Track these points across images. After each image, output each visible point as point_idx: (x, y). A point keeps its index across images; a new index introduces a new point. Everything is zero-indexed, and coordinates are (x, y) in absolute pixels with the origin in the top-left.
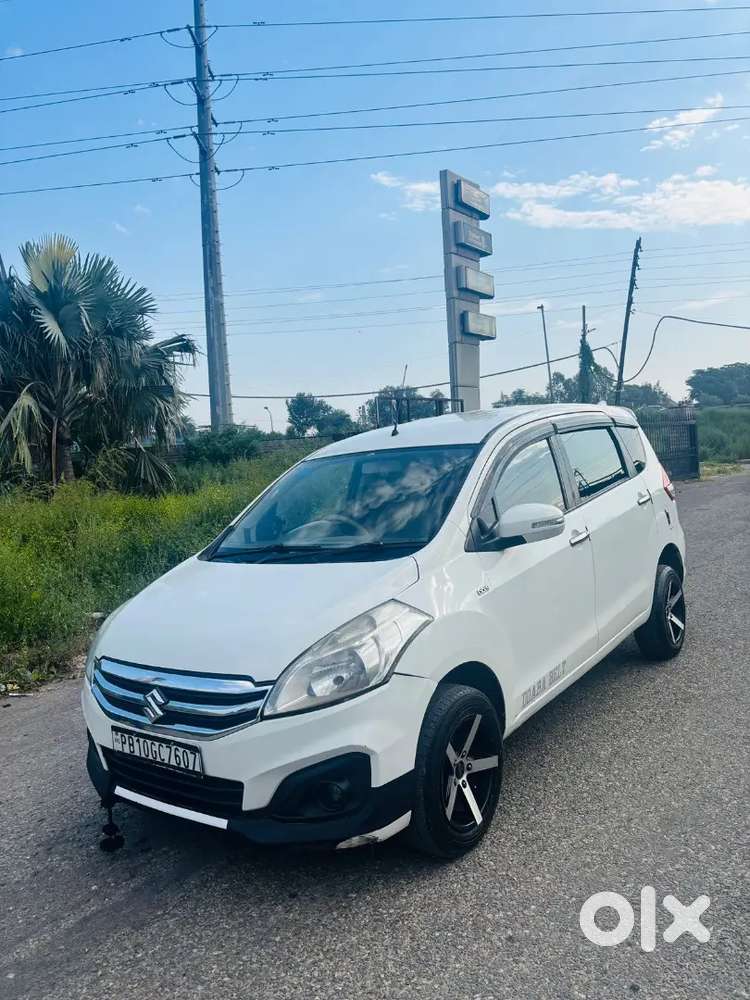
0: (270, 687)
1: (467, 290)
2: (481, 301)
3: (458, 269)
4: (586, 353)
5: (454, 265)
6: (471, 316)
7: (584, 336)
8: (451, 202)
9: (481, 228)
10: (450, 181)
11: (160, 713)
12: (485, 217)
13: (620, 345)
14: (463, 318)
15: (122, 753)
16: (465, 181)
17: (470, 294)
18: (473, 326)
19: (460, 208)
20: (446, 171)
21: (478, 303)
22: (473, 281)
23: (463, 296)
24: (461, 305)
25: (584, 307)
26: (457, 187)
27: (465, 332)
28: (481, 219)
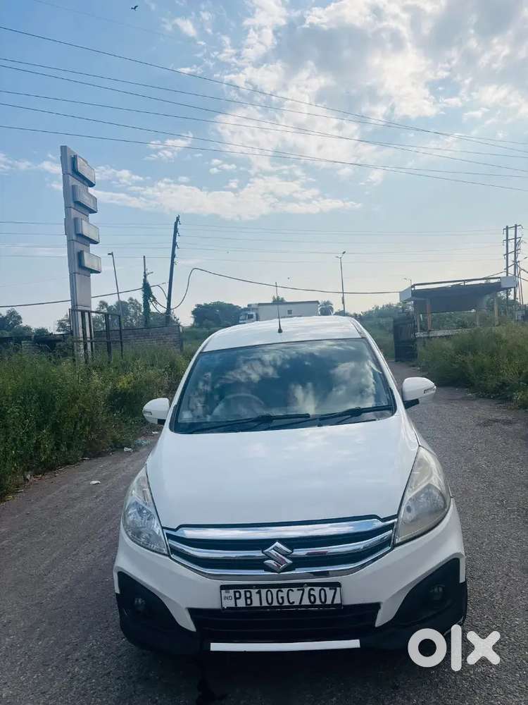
0: (396, 520)
1: (82, 236)
2: (91, 245)
3: (76, 220)
4: (147, 289)
5: (72, 217)
6: (86, 255)
7: (145, 276)
8: (70, 171)
9: (89, 192)
10: (69, 155)
11: (289, 561)
12: (92, 185)
13: (168, 285)
14: (80, 255)
15: (235, 609)
16: (79, 157)
17: (84, 240)
18: (88, 263)
19: (75, 175)
20: (65, 147)
21: (89, 246)
22: (86, 230)
23: (79, 241)
24: (79, 247)
25: (144, 257)
26: (74, 160)
27: (81, 265)
28: (90, 187)
